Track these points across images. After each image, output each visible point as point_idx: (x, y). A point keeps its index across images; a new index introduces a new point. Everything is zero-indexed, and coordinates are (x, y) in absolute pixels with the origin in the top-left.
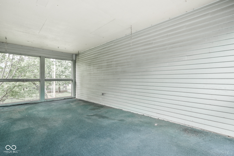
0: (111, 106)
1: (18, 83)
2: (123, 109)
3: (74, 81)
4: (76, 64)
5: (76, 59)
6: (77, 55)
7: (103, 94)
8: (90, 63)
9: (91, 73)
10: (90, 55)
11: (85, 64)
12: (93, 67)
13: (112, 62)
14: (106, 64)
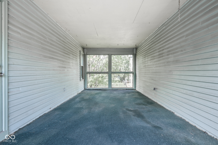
0: (162, 105)
1: (100, 75)
2: (176, 114)
3: (134, 73)
4: (136, 57)
5: (136, 53)
6: (136, 48)
7: (154, 89)
8: (145, 55)
9: (146, 66)
10: (145, 46)
11: (142, 57)
12: (148, 58)
13: (163, 50)
14: (158, 54)
